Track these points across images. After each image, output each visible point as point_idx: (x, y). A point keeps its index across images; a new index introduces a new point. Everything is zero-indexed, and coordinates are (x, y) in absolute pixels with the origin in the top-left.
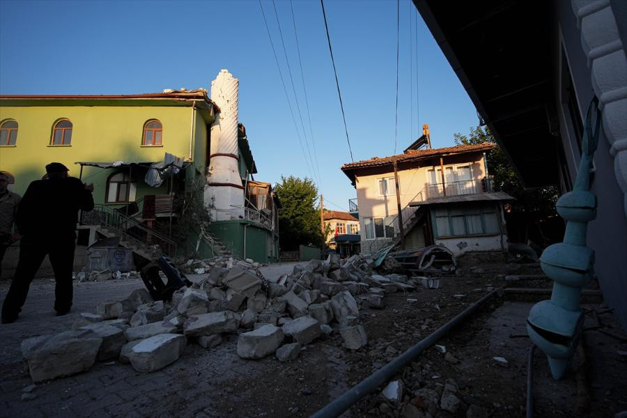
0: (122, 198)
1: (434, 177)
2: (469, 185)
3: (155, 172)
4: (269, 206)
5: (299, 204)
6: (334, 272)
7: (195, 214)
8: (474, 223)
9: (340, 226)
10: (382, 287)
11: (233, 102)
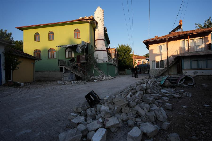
0: (70, 56)
1: (184, 44)
2: (201, 47)
3: (79, 48)
4: (115, 57)
5: (125, 54)
6: (148, 90)
7: (92, 61)
8: (202, 64)
9: (139, 62)
10: (167, 97)
11: (102, 19)
